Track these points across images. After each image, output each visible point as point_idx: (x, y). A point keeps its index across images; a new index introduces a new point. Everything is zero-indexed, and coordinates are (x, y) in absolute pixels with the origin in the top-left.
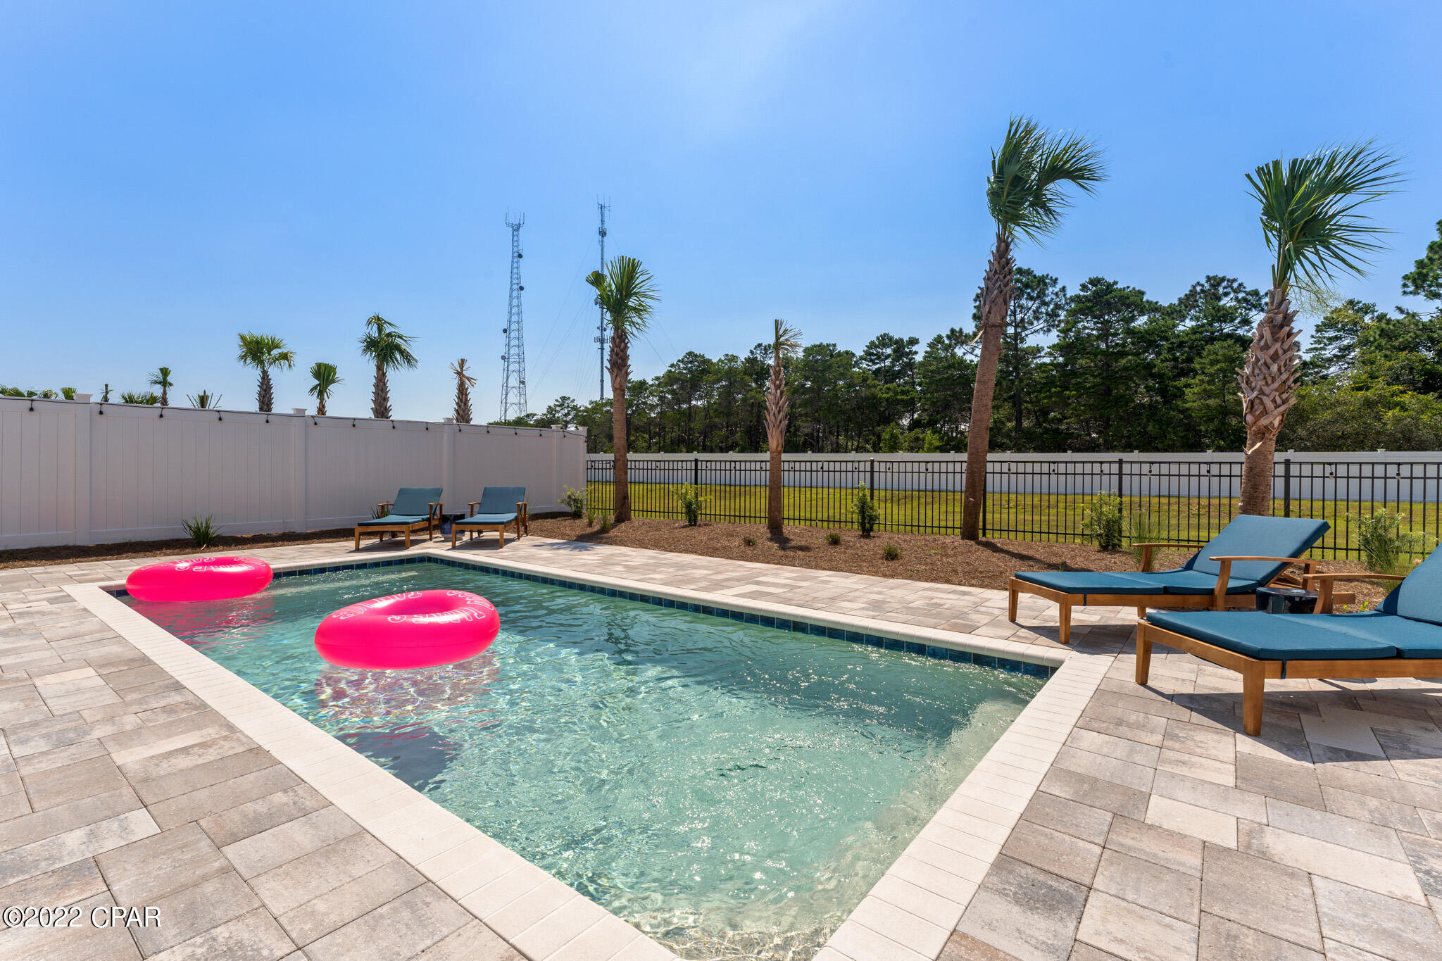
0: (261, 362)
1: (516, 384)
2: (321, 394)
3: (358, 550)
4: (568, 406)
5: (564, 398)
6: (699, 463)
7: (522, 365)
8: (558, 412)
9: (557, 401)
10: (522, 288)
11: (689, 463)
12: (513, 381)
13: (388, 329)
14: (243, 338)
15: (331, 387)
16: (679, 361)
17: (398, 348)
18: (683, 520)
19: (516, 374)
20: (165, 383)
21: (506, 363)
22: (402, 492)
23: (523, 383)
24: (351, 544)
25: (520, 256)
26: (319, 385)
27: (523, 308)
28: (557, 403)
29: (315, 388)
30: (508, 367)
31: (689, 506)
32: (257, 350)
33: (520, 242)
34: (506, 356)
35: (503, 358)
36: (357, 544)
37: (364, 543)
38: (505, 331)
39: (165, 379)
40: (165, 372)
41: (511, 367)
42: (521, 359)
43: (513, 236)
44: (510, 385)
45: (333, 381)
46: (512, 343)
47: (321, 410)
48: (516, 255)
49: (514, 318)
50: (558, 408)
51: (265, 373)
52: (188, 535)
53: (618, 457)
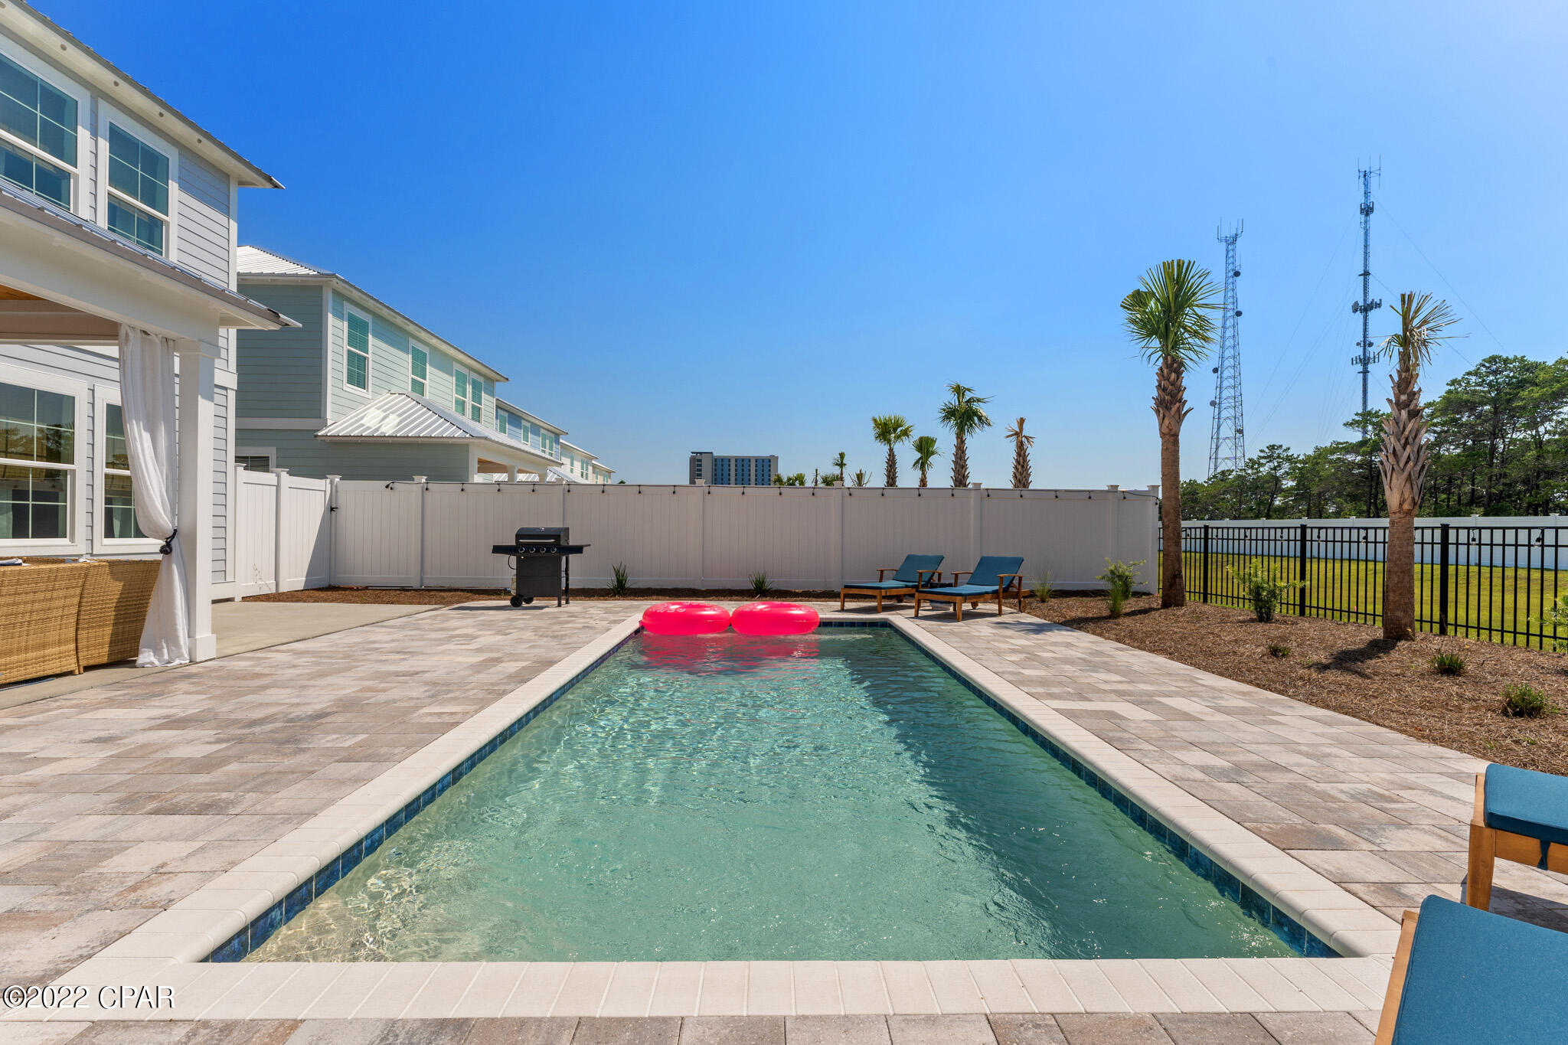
0: (889, 442)
1: (1231, 433)
2: (922, 468)
3: (843, 610)
4: (1279, 457)
5: (1272, 447)
6: (1308, 531)
7: (1239, 410)
8: (1263, 465)
9: (1262, 451)
10: (1239, 314)
11: (1292, 531)
12: (1227, 430)
13: (968, 395)
14: (875, 420)
15: (931, 459)
16: (1469, 373)
17: (975, 413)
18: (1248, 610)
19: (1230, 423)
20: (841, 465)
21: (1217, 410)
22: (909, 558)
23: (1241, 431)
24: (837, 605)
25: (1237, 274)
26: (921, 458)
27: (1241, 339)
28: (1262, 455)
29: (917, 462)
30: (1219, 413)
31: (1257, 591)
32: (887, 431)
33: (1237, 258)
34: (1217, 401)
35: (1213, 404)
36: (843, 606)
37: (849, 605)
38: (1215, 370)
39: (842, 462)
40: (842, 455)
41: (1224, 414)
42: (1238, 401)
43: (1228, 251)
44: (1222, 436)
45: (933, 453)
46: (1225, 384)
47: (923, 482)
48: (1231, 274)
49: (1228, 353)
50: (1263, 461)
51: (891, 450)
52: (752, 587)
53: (1166, 524)
